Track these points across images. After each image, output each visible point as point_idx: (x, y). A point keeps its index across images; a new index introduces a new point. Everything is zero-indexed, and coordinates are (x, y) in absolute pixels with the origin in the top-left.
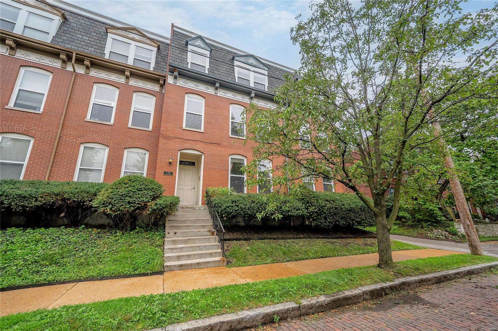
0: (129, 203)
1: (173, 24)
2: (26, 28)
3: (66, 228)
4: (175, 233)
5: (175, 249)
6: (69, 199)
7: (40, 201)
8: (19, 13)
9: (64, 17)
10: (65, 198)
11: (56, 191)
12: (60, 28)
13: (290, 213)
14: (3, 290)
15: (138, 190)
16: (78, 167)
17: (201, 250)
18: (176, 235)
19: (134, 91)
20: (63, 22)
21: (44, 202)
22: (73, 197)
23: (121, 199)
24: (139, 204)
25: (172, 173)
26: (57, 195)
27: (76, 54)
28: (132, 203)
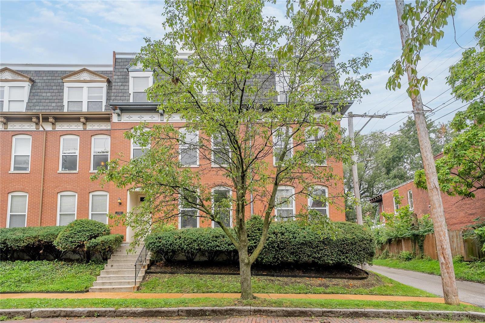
0: (72, 242)
1: (114, 52)
2: (10, 102)
3: (28, 262)
4: (112, 266)
5: (104, 277)
6: (42, 240)
7: (26, 243)
8: (4, 90)
9: (31, 80)
10: (39, 240)
11: (34, 235)
12: (31, 92)
13: (217, 248)
14: (1, 293)
15: (78, 232)
16: (58, 213)
17: (125, 279)
18: (113, 267)
19: (91, 136)
20: (32, 85)
21: (28, 243)
22: (44, 239)
23: (66, 240)
24: (79, 243)
25: (122, 213)
26: (35, 238)
27: (42, 115)
28: (73, 242)
